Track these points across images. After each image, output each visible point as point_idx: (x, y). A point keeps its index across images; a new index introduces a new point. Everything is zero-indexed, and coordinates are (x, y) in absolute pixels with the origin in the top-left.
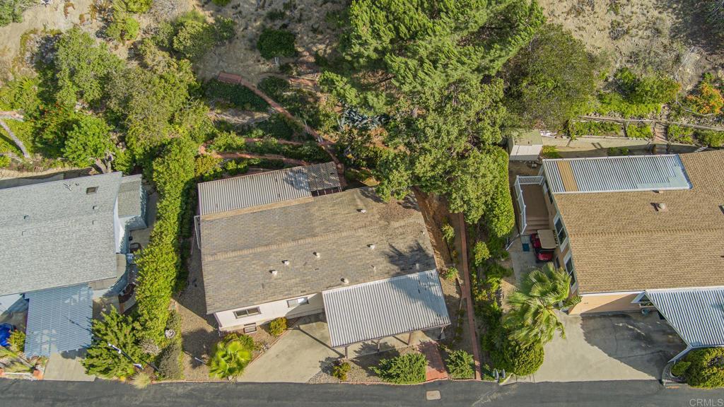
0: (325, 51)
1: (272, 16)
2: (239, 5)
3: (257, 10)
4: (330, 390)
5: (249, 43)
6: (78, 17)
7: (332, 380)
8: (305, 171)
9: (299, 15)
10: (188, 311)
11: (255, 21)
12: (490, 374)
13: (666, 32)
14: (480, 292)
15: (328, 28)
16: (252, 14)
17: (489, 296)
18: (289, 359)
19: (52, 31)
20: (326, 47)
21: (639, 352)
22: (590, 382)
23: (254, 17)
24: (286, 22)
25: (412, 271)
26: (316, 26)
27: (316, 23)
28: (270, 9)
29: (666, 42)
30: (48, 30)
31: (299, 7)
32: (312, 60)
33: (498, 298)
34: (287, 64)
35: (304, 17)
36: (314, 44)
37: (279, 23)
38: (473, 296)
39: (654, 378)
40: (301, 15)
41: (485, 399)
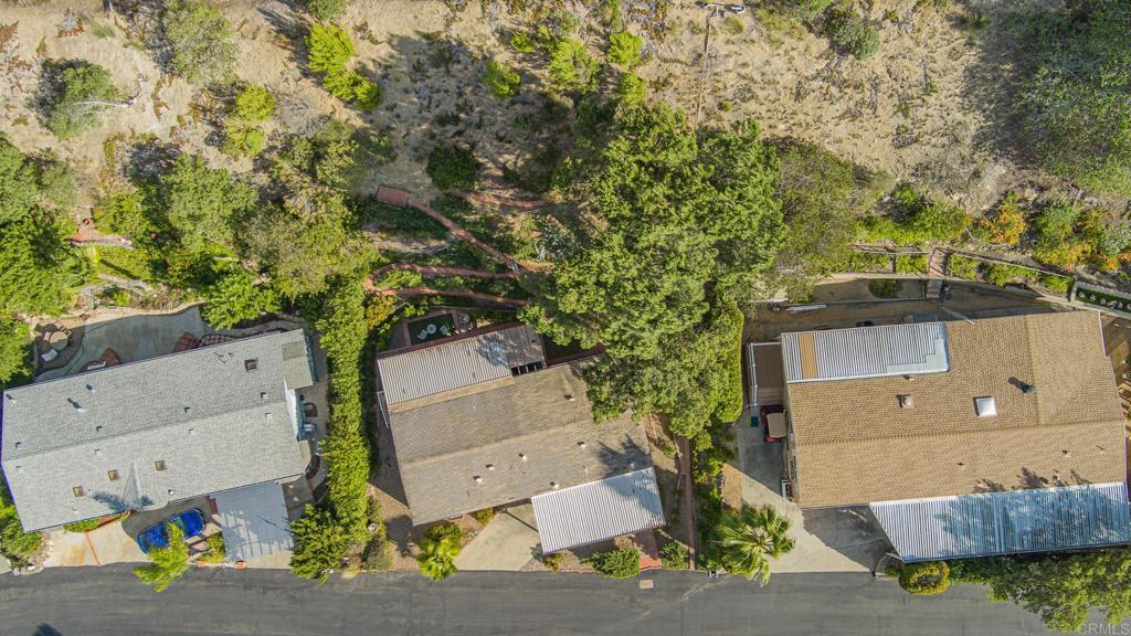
0: (515, 163)
1: (442, 121)
2: (395, 106)
3: (420, 112)
4: (543, 579)
5: (413, 153)
6: (176, 118)
7: (545, 568)
8: (501, 337)
9: (478, 119)
10: (386, 495)
11: (419, 125)
12: (704, 564)
13: (968, 141)
14: (701, 473)
15: (518, 136)
16: (414, 117)
17: (710, 480)
18: (499, 546)
19: (144, 136)
20: (517, 159)
21: (858, 542)
22: (803, 574)
23: (416, 121)
24: (461, 126)
25: (625, 469)
26: (502, 134)
27: (502, 129)
28: (438, 111)
29: (966, 152)
30: (137, 134)
31: (477, 109)
32: (500, 173)
33: (719, 484)
35: (485, 122)
36: (500, 154)
37: (451, 129)
38: (693, 477)
39: (868, 570)
40: (481, 120)
41: (698, 588)
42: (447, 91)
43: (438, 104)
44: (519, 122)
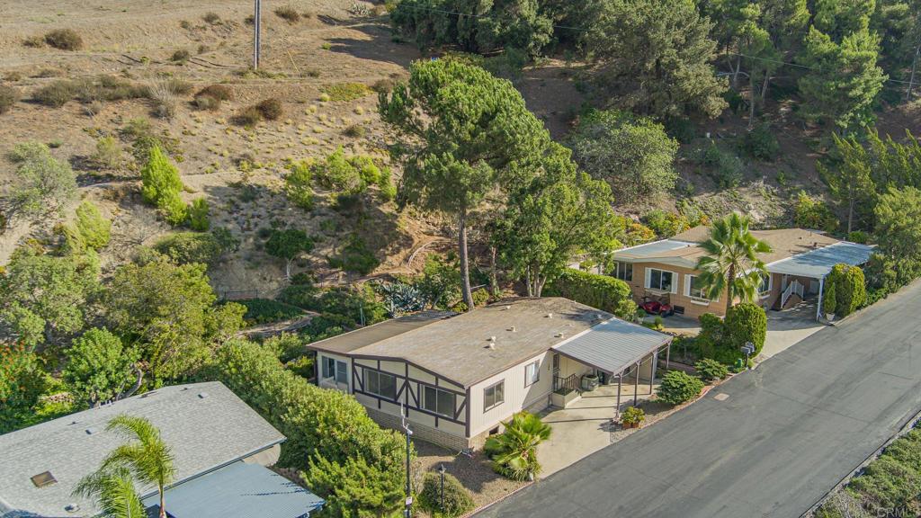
0: (335, 254)
5: (247, 262)
7: (630, 431)
20: (334, 250)
25: (598, 320)
32: (326, 262)
34: (301, 275)
39: (824, 327)
42: (259, 216)
43: (256, 225)
44: (323, 226)
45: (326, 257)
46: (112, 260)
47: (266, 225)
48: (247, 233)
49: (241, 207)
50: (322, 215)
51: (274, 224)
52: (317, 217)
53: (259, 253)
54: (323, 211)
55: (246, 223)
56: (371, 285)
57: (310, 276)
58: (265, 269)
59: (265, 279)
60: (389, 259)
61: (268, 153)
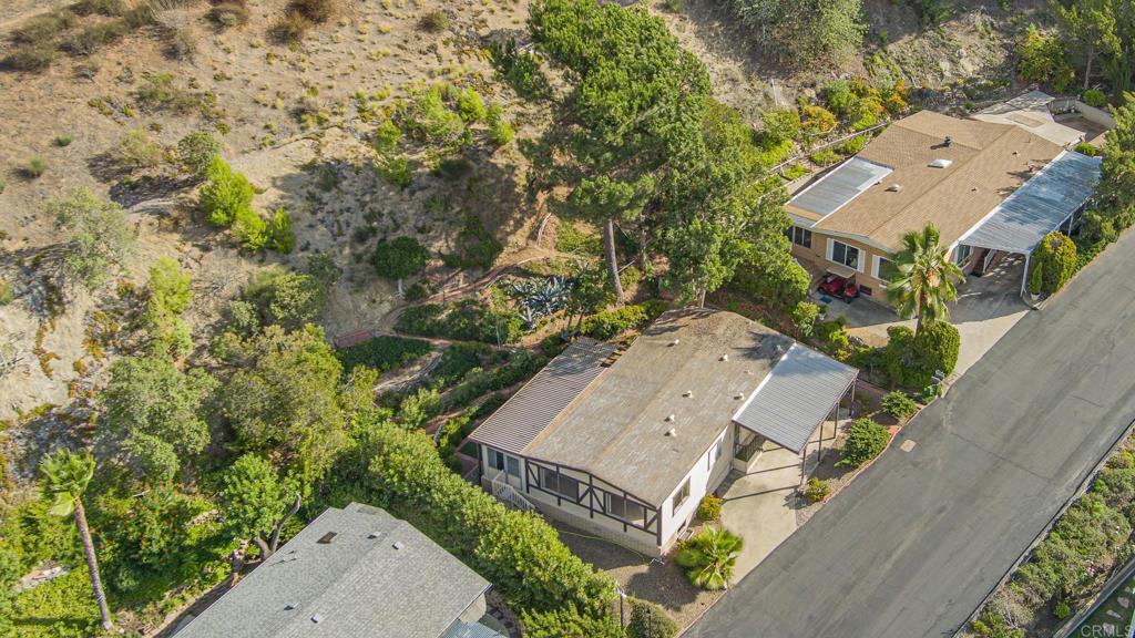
0: (448, 247)
1: (361, 237)
2: (308, 244)
3: (335, 240)
4: (827, 514)
6: (71, 367)
7: (816, 507)
8: (563, 358)
9: (391, 222)
11: (341, 252)
12: (927, 394)
15: (435, 220)
16: (332, 247)
19: (36, 411)
20: (447, 241)
24: (380, 236)
25: (779, 354)
26: (420, 224)
28: (350, 232)
32: (441, 263)
34: (415, 287)
35: (400, 221)
37: (373, 243)
39: (1025, 312)
40: (394, 221)
43: (348, 225)
44: (427, 206)
45: (441, 256)
46: (198, 320)
47: (359, 222)
48: (340, 239)
49: (324, 201)
50: (422, 189)
51: (369, 218)
52: (419, 194)
53: (361, 266)
54: (424, 181)
55: (336, 225)
56: (500, 287)
57: (426, 286)
58: (372, 288)
59: (374, 301)
60: (512, 239)
61: (330, 87)
